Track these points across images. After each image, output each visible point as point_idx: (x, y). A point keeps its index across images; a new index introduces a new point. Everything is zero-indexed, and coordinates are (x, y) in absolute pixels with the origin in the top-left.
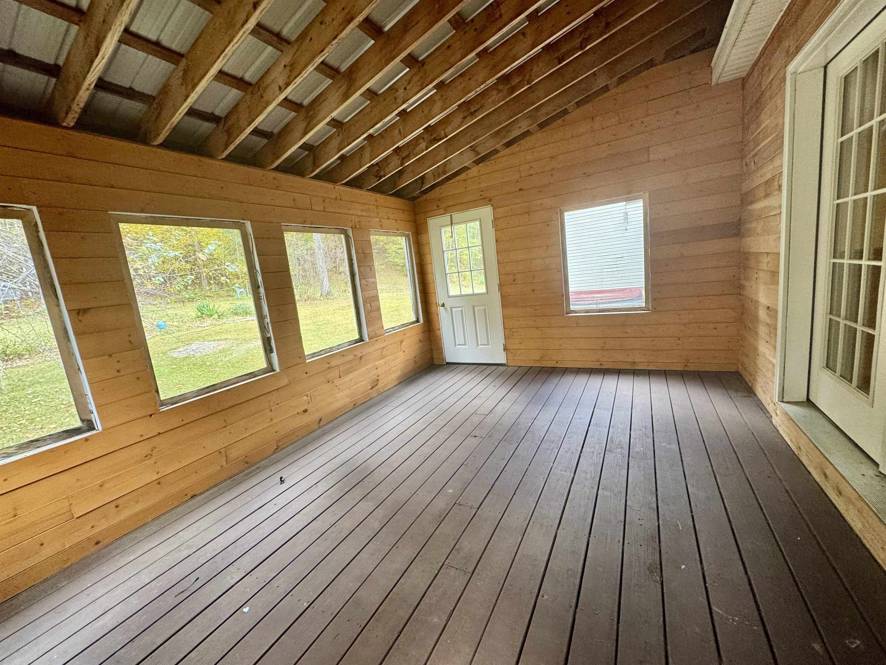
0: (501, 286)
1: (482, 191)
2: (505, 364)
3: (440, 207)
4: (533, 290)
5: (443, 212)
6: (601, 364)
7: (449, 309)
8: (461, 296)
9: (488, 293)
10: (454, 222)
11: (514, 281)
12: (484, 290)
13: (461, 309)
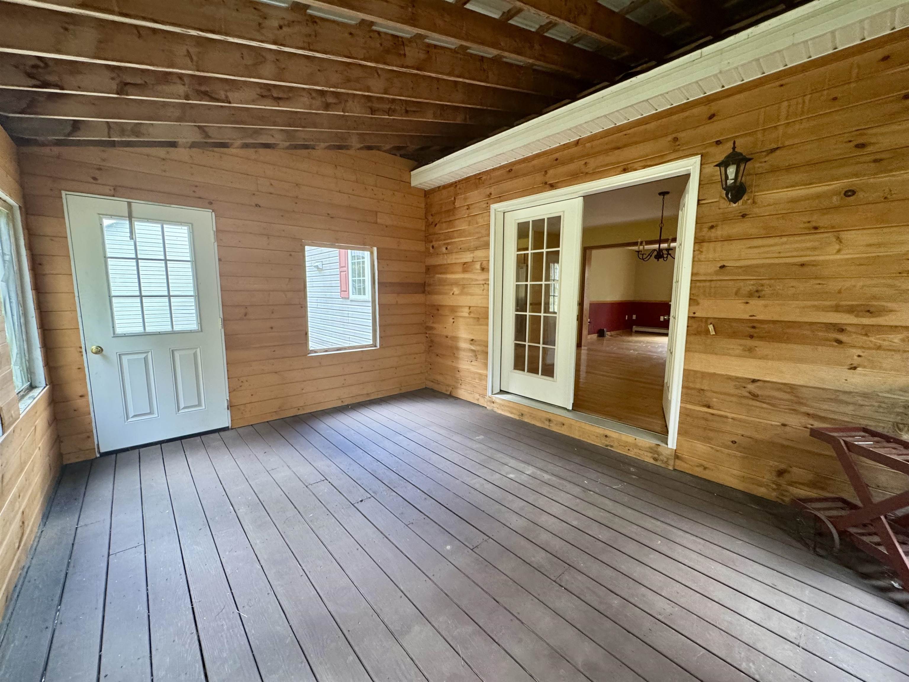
0: (225, 321)
1: (196, 186)
2: (228, 427)
3: (99, 182)
4: (272, 328)
5: (112, 192)
6: (342, 402)
7: (115, 358)
8: (146, 334)
9: (202, 331)
10: (134, 214)
11: (246, 315)
12: (194, 326)
13: (144, 355)
